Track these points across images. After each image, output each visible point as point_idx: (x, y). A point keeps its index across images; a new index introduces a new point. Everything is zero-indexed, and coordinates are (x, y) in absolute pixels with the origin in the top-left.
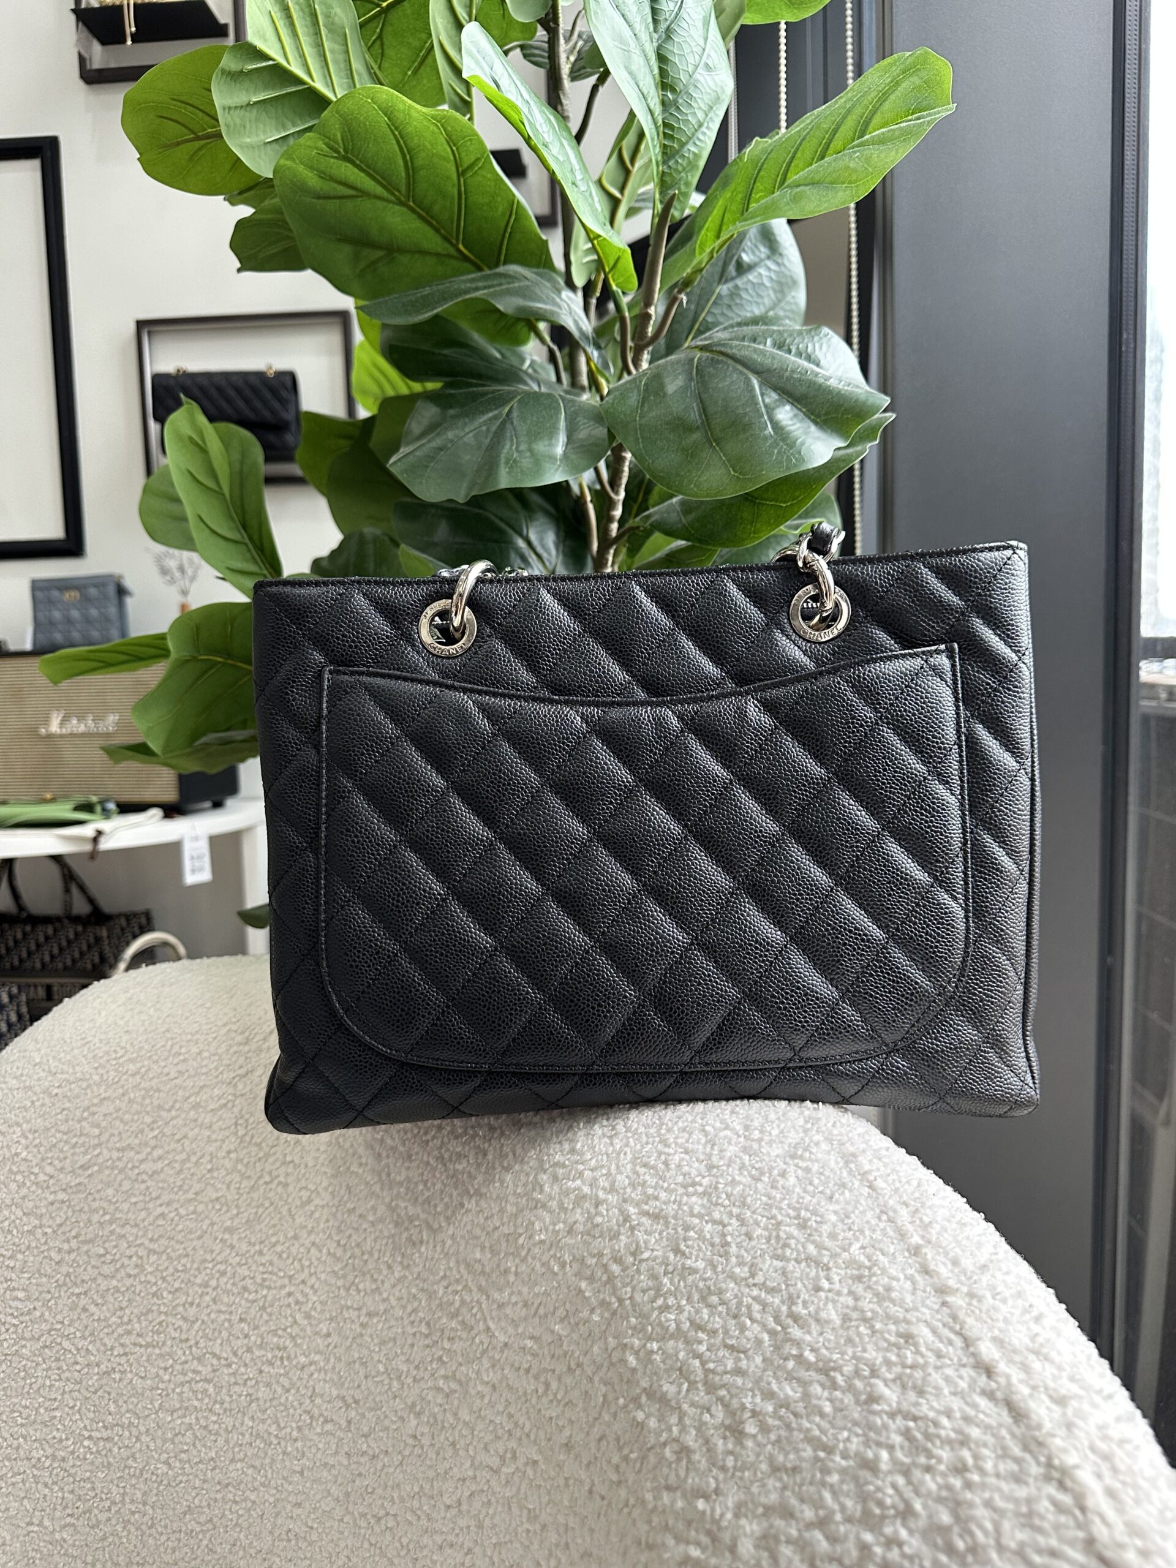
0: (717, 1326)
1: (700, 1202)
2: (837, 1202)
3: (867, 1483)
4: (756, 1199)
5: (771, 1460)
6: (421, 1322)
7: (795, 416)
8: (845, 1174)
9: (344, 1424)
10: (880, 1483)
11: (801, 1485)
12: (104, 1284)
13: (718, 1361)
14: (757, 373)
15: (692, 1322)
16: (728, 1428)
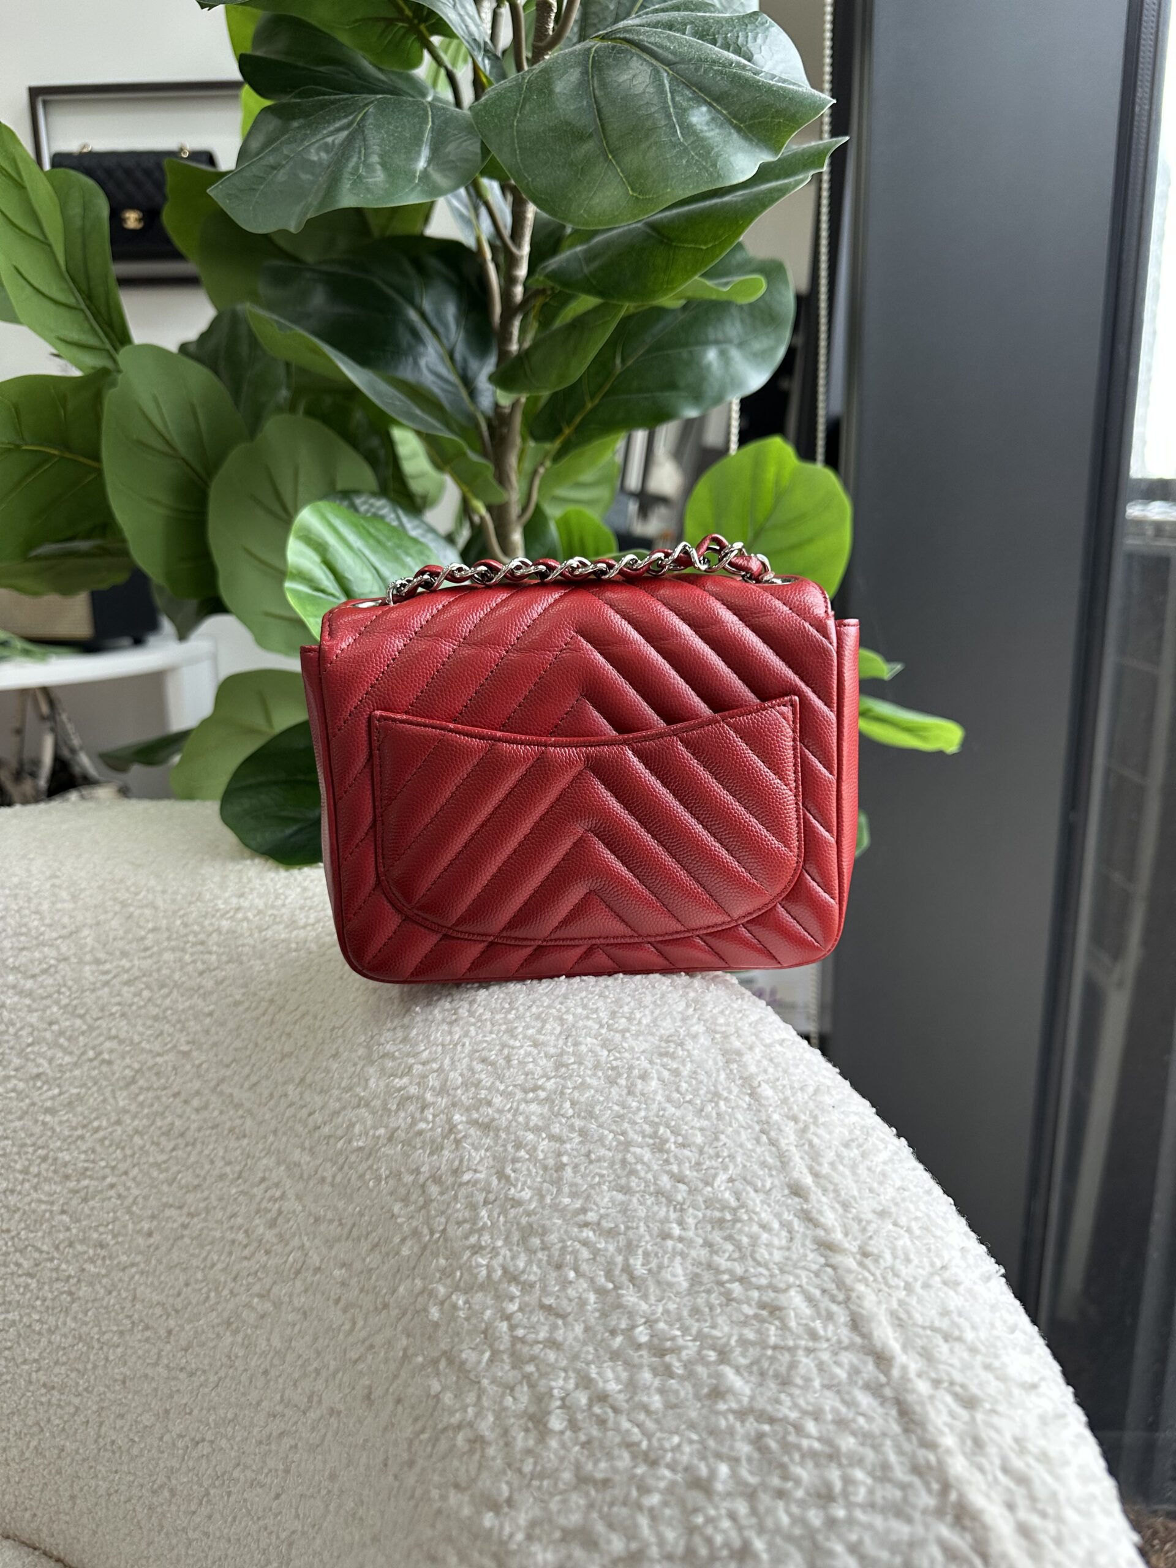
0: (533, 1278)
1: (539, 1111)
4: (607, 1108)
5: (578, 1467)
7: (713, 119)
14: (669, 65)
15: (505, 1270)
16: (531, 1417)
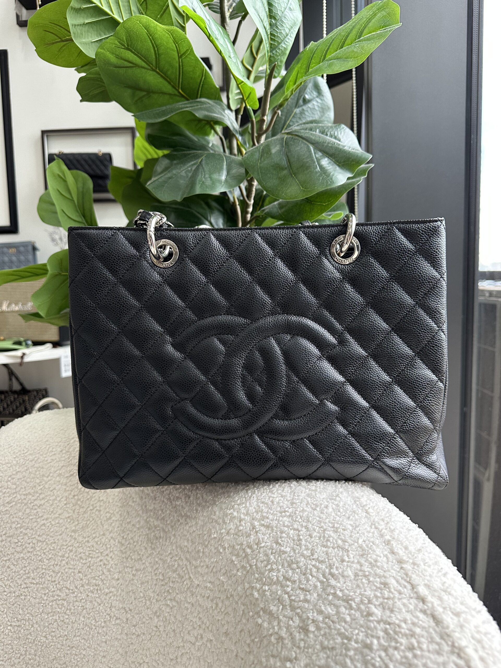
0: (296, 579)
1: (288, 520)
2: (352, 520)
3: (368, 655)
4: (314, 519)
5: (321, 643)
6: (160, 574)
7: (330, 163)
8: (354, 506)
9: (125, 620)
10: (373, 655)
11: (336, 656)
12: (17, 556)
13: (297, 596)
14: (312, 144)
15: (284, 577)
16: (301, 628)
